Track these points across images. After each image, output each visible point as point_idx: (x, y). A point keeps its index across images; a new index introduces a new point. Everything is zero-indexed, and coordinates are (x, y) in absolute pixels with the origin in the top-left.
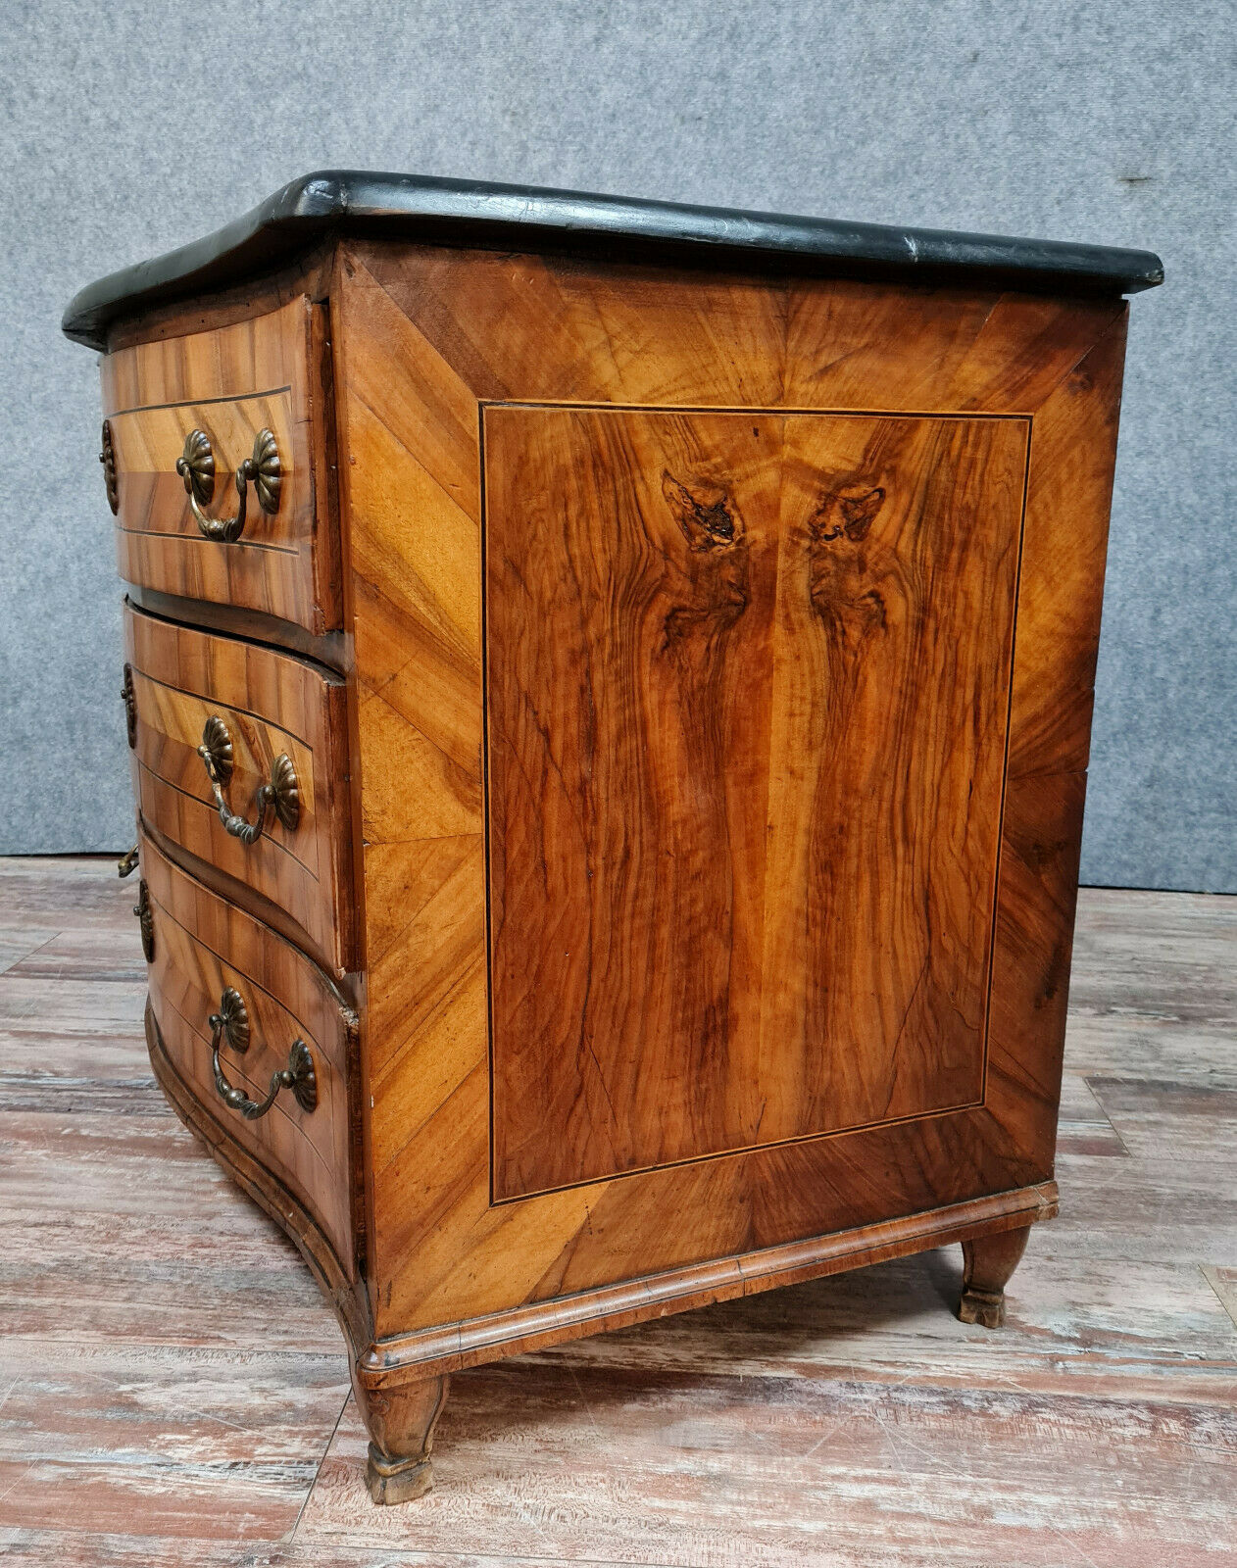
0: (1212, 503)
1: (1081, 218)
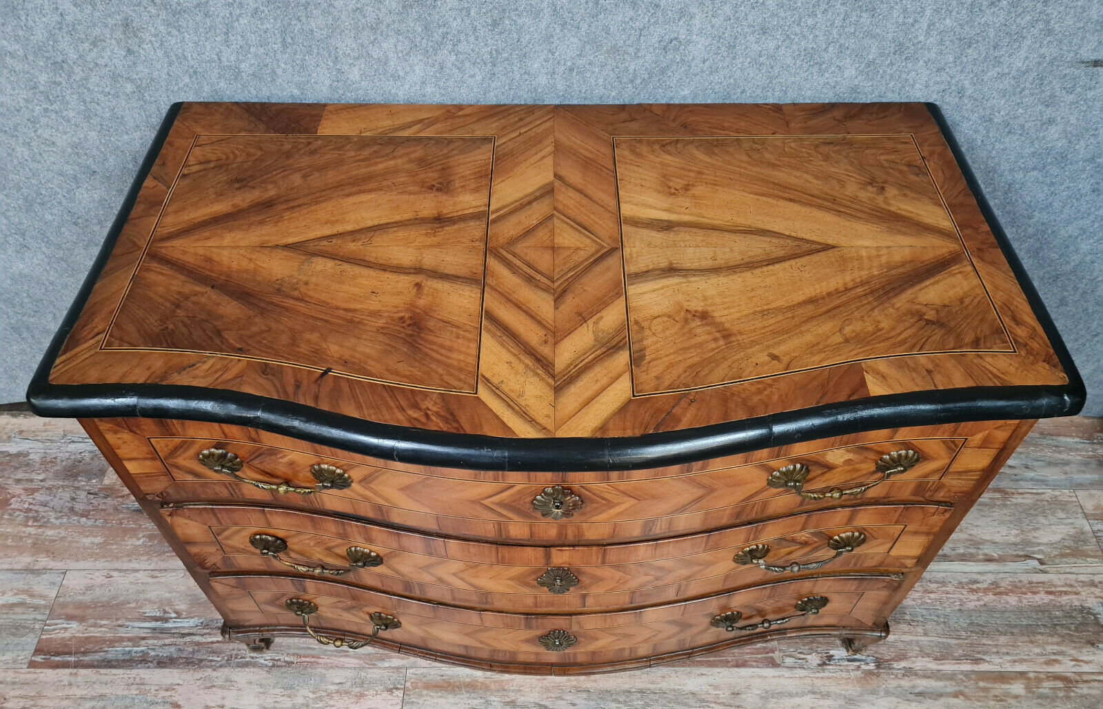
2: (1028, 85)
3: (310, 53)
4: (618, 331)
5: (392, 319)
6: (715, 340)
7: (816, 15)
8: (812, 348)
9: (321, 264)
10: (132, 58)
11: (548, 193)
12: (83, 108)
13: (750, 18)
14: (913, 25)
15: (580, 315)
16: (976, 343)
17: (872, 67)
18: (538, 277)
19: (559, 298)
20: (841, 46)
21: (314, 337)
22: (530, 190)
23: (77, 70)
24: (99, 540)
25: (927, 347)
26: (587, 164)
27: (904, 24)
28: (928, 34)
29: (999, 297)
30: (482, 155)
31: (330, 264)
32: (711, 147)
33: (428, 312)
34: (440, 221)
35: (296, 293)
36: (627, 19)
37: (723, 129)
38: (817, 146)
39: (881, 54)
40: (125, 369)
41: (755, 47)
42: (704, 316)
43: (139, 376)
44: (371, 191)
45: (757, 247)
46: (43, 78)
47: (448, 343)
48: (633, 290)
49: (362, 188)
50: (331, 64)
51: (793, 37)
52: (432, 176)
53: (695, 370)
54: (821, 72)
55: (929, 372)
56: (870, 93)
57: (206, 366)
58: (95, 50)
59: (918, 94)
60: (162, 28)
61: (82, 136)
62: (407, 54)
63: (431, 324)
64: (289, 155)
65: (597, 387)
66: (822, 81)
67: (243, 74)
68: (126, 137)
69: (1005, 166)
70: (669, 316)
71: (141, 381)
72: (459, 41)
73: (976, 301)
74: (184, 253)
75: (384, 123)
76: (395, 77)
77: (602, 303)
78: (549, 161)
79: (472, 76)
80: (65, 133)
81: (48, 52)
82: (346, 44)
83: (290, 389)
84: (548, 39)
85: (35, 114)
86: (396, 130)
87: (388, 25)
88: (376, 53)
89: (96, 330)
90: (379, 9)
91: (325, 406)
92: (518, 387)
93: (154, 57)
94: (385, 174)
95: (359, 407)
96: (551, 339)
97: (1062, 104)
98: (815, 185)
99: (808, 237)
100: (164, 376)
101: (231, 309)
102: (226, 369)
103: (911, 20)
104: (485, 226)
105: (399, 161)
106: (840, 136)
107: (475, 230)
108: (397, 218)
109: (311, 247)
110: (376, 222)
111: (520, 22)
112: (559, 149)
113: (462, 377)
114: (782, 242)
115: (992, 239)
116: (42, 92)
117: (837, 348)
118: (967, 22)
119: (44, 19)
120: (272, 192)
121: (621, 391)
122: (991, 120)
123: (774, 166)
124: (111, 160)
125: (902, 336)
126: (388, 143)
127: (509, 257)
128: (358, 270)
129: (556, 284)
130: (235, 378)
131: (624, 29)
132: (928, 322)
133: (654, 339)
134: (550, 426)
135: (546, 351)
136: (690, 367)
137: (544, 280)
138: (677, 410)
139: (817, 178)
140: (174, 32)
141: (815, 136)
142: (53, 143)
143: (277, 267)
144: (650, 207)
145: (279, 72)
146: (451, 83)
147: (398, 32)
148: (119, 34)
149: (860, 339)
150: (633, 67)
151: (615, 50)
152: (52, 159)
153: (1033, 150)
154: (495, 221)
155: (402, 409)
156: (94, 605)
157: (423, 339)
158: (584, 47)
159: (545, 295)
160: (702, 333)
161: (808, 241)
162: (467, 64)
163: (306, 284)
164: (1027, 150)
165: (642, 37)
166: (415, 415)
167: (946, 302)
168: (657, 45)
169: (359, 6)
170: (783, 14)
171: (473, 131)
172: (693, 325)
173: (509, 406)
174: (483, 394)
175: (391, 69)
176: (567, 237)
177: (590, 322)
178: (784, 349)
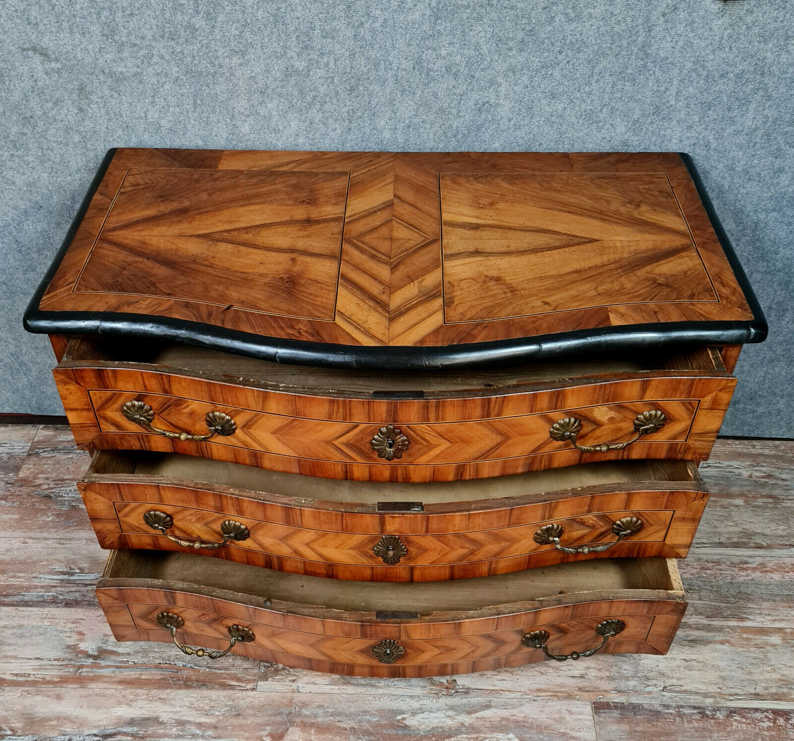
0: (744, 229)
1: (681, 28)
2: (758, 140)
3: (214, 112)
4: (436, 287)
5: (275, 278)
6: (505, 293)
7: (591, 84)
8: (574, 298)
9: (223, 246)
10: (82, 115)
11: (388, 206)
12: (40, 154)
13: (542, 86)
14: (665, 92)
15: (409, 277)
16: (692, 296)
17: (637, 125)
18: (380, 255)
19: (394, 268)
20: (612, 108)
21: (221, 288)
22: (375, 204)
23: (40, 123)
24: (16, 516)
25: (656, 298)
26: (419, 189)
27: (658, 91)
28: (677, 99)
29: (713, 271)
30: (341, 183)
31: (229, 247)
32: (512, 179)
33: (300, 275)
34: (309, 222)
35: (206, 263)
36: (451, 87)
37: (523, 168)
38: (592, 180)
39: (643, 115)
40: (91, 303)
41: (547, 108)
42: (498, 279)
43: (100, 307)
44: (258, 204)
45: (541, 240)
46: (14, 130)
47: (314, 292)
48: (447, 264)
49: (252, 202)
50: (229, 121)
51: (575, 101)
52: (303, 195)
53: (489, 310)
54: (599, 129)
55: (655, 313)
56: (637, 145)
57: (146, 303)
58: (56, 108)
59: (674, 147)
60: (106, 92)
61: (36, 176)
62: (286, 112)
63: (302, 281)
64: (197, 181)
65: (420, 318)
66: (600, 136)
67: (162, 129)
68: (69, 178)
69: (750, 208)
70: (473, 279)
71: (102, 310)
72: (325, 102)
73: (696, 273)
74: (126, 238)
75: (267, 163)
76: (276, 131)
77: (426, 271)
78: (391, 187)
79: (334, 130)
80: (24, 174)
81: (21, 109)
82: (241, 104)
83: (205, 317)
84: (391, 102)
85: (3, 159)
86: (275, 167)
87: (274, 90)
88: (263, 111)
89: (68, 282)
90: (267, 77)
91: (228, 326)
92: (363, 318)
93: (99, 114)
94: (269, 193)
95: (253, 327)
96: (387, 291)
97: (788, 156)
98: (588, 203)
99: (578, 234)
100: (118, 307)
101: (161, 271)
102: (160, 305)
103: (663, 88)
104: (342, 225)
105: (279, 186)
106: (611, 173)
107: (336, 228)
108: (278, 220)
109: (216, 236)
110: (262, 222)
111: (371, 88)
112: (397, 179)
113: (325, 311)
114: (559, 237)
115: (715, 237)
116: (11, 141)
117: (592, 299)
118: (705, 90)
119: (22, 84)
120: (187, 204)
121: (437, 320)
122: (734, 169)
123: (558, 191)
124: (55, 197)
125: (638, 293)
126: (270, 174)
127: (360, 244)
128: (250, 250)
129: (392, 260)
130: (166, 310)
131: (449, 95)
132: (659, 284)
133: (461, 292)
134: (385, 339)
135: (384, 297)
136: (485, 308)
137: (383, 257)
138: (475, 332)
139: (589, 198)
140: (116, 95)
141: (593, 173)
142: (13, 183)
143: (193, 248)
144: (465, 215)
145: (189, 127)
146: (317, 135)
147: (280, 95)
148: (75, 96)
149: (609, 294)
150: (455, 125)
151: (442, 110)
152: (10, 196)
153: (770, 194)
154: (349, 223)
155: (282, 328)
156: (13, 562)
157: (296, 290)
158: (418, 108)
159: (384, 266)
160: (496, 289)
161: (578, 237)
162: (330, 120)
163: (214, 257)
164: (765, 195)
165: (462, 101)
166: (291, 332)
167: (674, 273)
168: (473, 107)
169: (253, 75)
170: (566, 83)
171: (334, 168)
172: (490, 284)
173: (357, 328)
174: (339, 321)
175: (273, 125)
176: (401, 232)
177: (416, 282)
178: (554, 298)
